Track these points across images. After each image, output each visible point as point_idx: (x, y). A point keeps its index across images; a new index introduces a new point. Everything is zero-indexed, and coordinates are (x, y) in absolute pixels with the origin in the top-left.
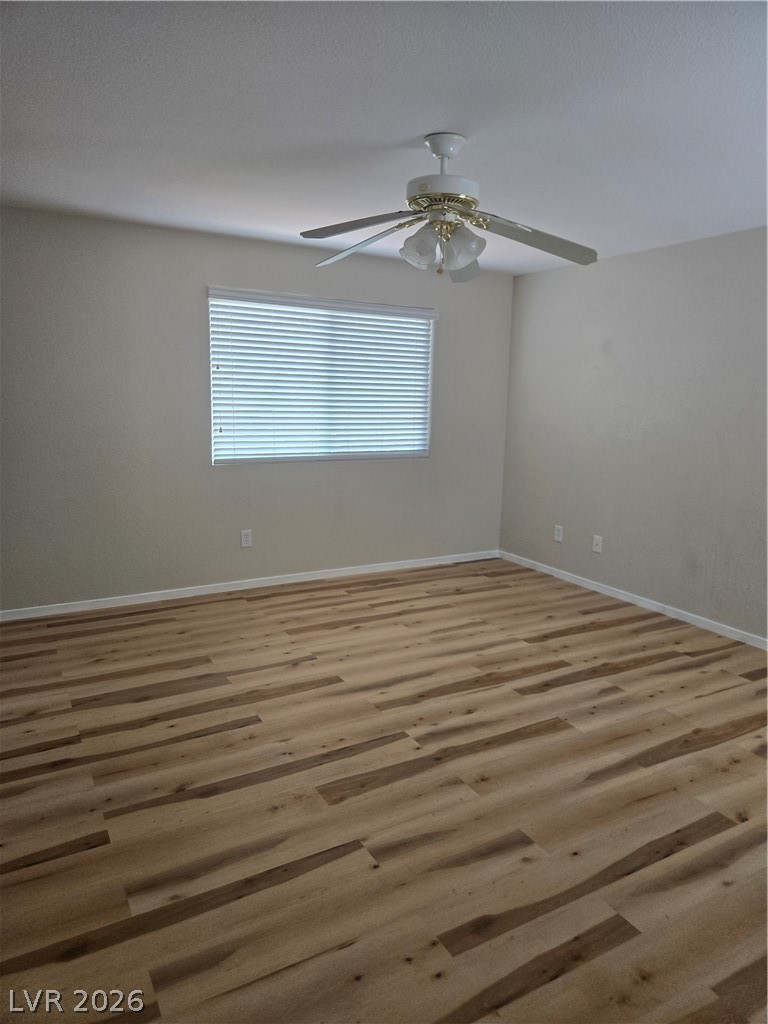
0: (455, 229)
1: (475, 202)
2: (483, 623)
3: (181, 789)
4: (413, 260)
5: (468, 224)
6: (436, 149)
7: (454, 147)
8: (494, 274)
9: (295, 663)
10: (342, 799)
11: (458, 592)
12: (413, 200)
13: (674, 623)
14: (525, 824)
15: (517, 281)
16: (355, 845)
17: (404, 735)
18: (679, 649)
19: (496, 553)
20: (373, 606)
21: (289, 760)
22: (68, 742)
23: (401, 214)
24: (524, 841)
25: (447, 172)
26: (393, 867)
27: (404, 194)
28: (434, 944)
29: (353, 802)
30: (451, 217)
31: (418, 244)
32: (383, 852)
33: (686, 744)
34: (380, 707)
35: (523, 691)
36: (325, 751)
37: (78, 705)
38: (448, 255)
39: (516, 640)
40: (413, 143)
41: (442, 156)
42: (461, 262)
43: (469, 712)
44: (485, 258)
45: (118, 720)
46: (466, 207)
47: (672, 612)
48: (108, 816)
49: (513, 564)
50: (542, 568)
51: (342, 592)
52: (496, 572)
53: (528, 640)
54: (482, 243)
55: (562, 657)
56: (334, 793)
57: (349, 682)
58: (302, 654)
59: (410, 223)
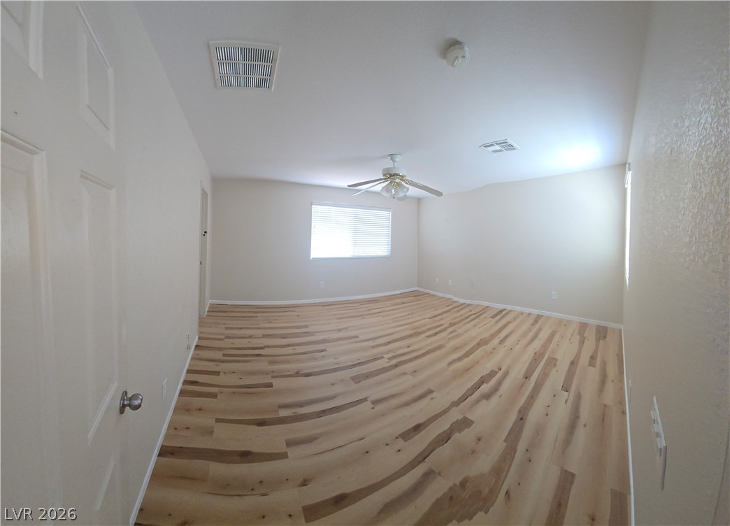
0: (399, 184)
1: (405, 176)
2: (412, 314)
3: (297, 373)
4: (384, 194)
5: (403, 183)
6: (392, 159)
7: (398, 159)
8: (412, 198)
9: (339, 330)
10: (359, 382)
11: (403, 303)
12: (384, 175)
13: (469, 305)
14: (431, 385)
15: (419, 200)
16: (365, 400)
17: (383, 357)
18: (472, 313)
19: (416, 289)
20: (369, 310)
21: (337, 366)
22: (261, 348)
23: (381, 179)
24: (431, 391)
25: (396, 166)
26: (379, 408)
27: (381, 173)
28: (397, 438)
29: (364, 383)
30: (397, 181)
31: (387, 189)
32: (376, 402)
33: (479, 345)
34: (373, 347)
35: (428, 337)
36: (353, 363)
37: (264, 336)
38: (396, 192)
39: (425, 319)
40: (384, 157)
41: (394, 161)
42: (401, 195)
43: (408, 347)
44: (408, 194)
45: (276, 344)
46: (402, 178)
47: (468, 302)
48: (273, 377)
49: (421, 292)
50: (432, 292)
51: (358, 304)
52: (416, 295)
53: (429, 318)
54: (408, 189)
55: (441, 322)
56: (357, 379)
57: (361, 338)
58: (342, 327)
59: (383, 182)
